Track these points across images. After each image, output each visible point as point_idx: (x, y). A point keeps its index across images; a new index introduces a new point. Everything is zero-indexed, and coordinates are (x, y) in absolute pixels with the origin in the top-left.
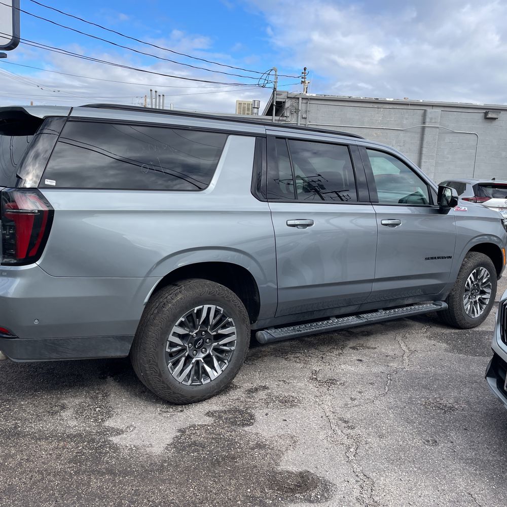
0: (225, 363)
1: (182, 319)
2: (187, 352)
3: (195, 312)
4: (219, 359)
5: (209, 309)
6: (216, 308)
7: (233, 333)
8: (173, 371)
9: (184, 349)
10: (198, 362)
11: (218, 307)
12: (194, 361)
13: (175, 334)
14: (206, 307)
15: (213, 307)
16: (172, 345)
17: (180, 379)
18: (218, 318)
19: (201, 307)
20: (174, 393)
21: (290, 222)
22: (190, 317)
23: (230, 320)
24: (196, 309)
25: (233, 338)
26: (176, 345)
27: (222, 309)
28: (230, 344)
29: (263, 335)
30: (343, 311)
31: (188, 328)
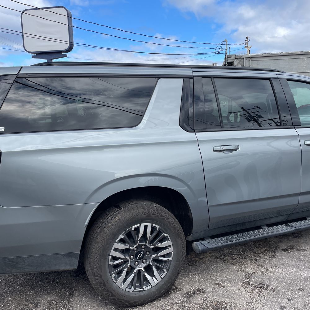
0: (164, 271)
1: (122, 236)
2: (129, 263)
3: (133, 229)
4: (158, 268)
5: (146, 227)
6: (152, 225)
7: (170, 246)
8: (116, 280)
9: (126, 261)
10: (139, 271)
11: (154, 225)
12: (135, 271)
13: (116, 250)
14: (143, 225)
15: (149, 225)
16: (115, 258)
17: (124, 287)
18: (154, 234)
19: (138, 225)
20: (118, 299)
21: (216, 149)
22: (129, 235)
23: (166, 235)
24: (134, 227)
25: (170, 250)
26: (118, 259)
27: (158, 227)
28: (168, 255)
29: (198, 246)
30: (273, 221)
31: (129, 243)
